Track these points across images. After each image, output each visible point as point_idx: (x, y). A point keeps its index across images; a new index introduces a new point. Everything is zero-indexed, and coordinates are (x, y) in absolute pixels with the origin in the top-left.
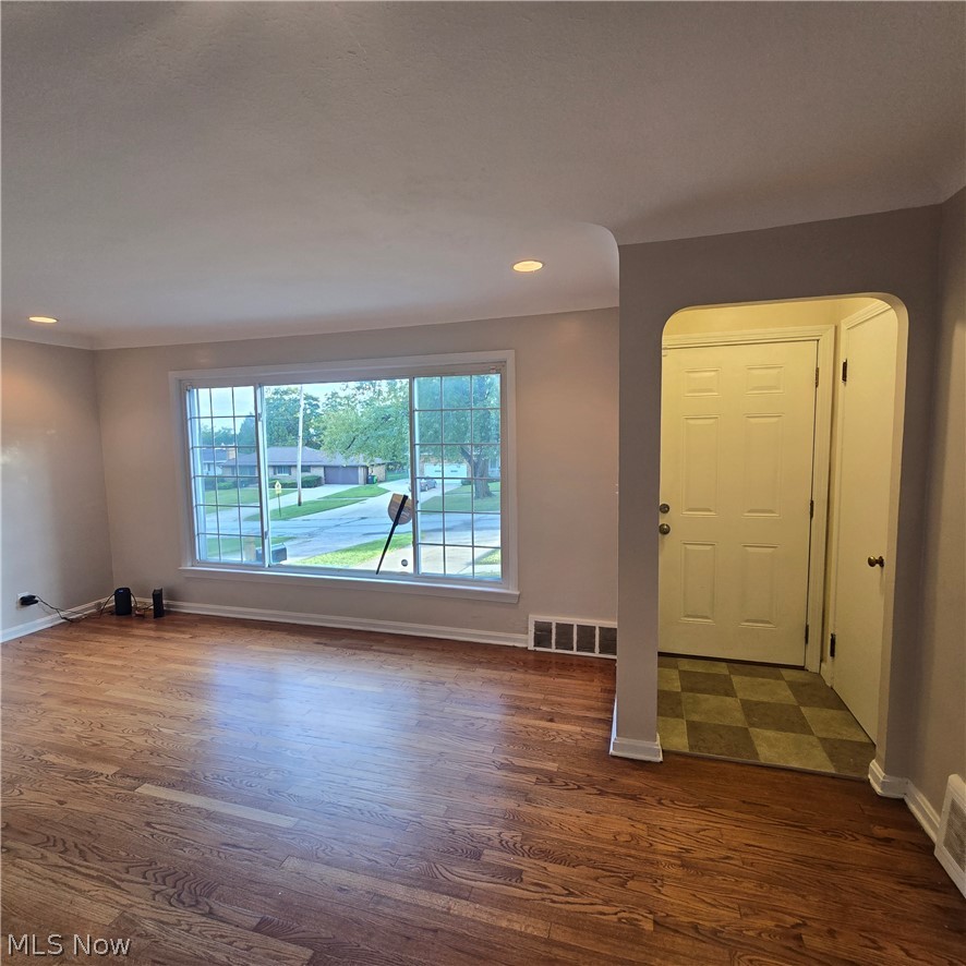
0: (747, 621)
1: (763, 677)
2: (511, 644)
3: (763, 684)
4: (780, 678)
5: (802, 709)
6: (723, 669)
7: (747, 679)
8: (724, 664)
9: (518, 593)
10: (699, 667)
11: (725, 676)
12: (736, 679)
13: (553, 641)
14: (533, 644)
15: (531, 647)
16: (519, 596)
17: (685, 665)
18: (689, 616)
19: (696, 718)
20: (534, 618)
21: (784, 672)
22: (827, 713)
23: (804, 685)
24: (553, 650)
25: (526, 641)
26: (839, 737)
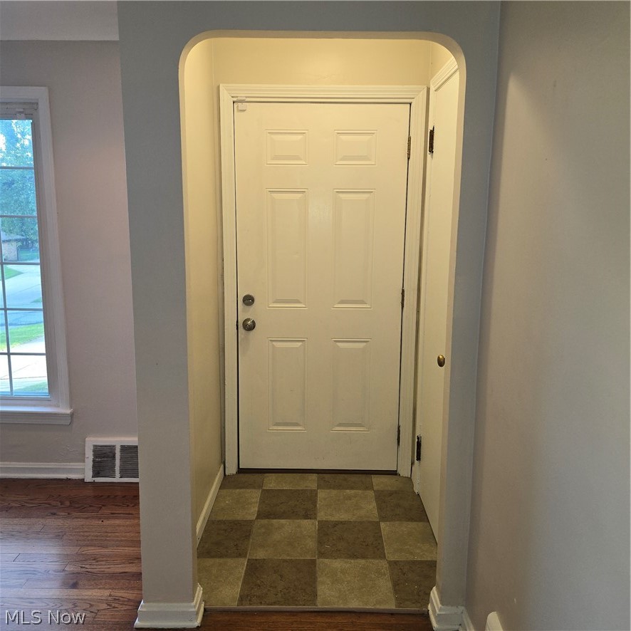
0: (340, 425)
1: (352, 488)
2: (63, 476)
3: (349, 498)
4: (369, 487)
5: (382, 525)
6: (311, 483)
7: (334, 492)
8: (314, 476)
9: (68, 411)
10: (285, 484)
11: (312, 491)
12: (322, 494)
13: (117, 468)
14: (91, 473)
15: (89, 477)
16: (72, 415)
17: (272, 483)
18: (278, 424)
19: (261, 554)
20: (92, 441)
21: (376, 480)
22: (407, 527)
23: (391, 494)
24: (117, 479)
25: (83, 471)
26: (411, 558)
